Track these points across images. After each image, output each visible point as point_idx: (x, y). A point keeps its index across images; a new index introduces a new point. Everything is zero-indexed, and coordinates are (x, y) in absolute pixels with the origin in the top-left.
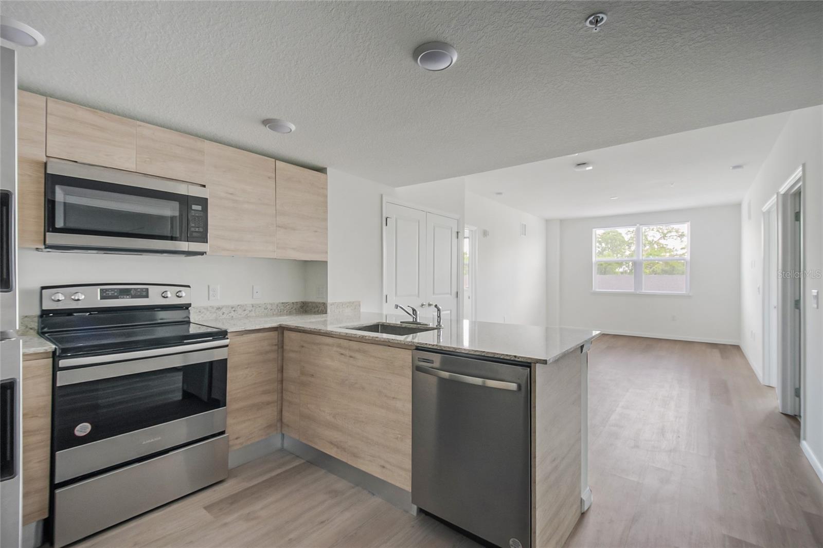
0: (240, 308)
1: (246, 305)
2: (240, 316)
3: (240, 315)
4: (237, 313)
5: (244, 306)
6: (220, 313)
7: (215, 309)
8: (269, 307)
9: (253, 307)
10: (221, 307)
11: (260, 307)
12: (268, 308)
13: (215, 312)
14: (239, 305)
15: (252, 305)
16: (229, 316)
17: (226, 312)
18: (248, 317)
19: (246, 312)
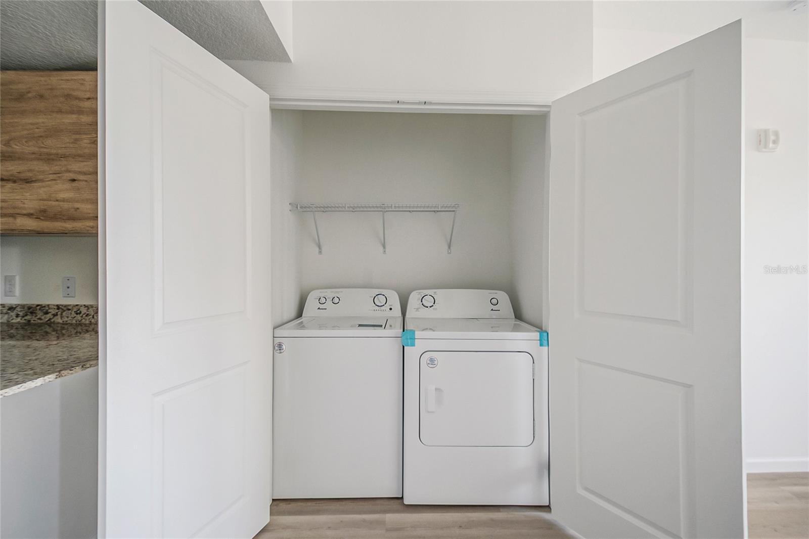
0: (40, 309)
1: (48, 305)
2: (39, 321)
3: (40, 319)
4: (36, 316)
5: (45, 307)
6: (13, 314)
7: (7, 308)
8: (83, 310)
9: (58, 309)
10: (14, 306)
11: (69, 310)
12: (82, 313)
13: (7, 313)
14: (38, 305)
15: (57, 306)
16: (25, 320)
17: (21, 314)
18: (51, 323)
19: (49, 316)
